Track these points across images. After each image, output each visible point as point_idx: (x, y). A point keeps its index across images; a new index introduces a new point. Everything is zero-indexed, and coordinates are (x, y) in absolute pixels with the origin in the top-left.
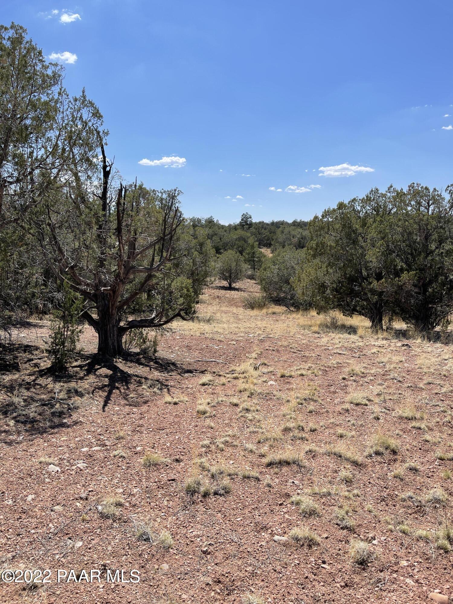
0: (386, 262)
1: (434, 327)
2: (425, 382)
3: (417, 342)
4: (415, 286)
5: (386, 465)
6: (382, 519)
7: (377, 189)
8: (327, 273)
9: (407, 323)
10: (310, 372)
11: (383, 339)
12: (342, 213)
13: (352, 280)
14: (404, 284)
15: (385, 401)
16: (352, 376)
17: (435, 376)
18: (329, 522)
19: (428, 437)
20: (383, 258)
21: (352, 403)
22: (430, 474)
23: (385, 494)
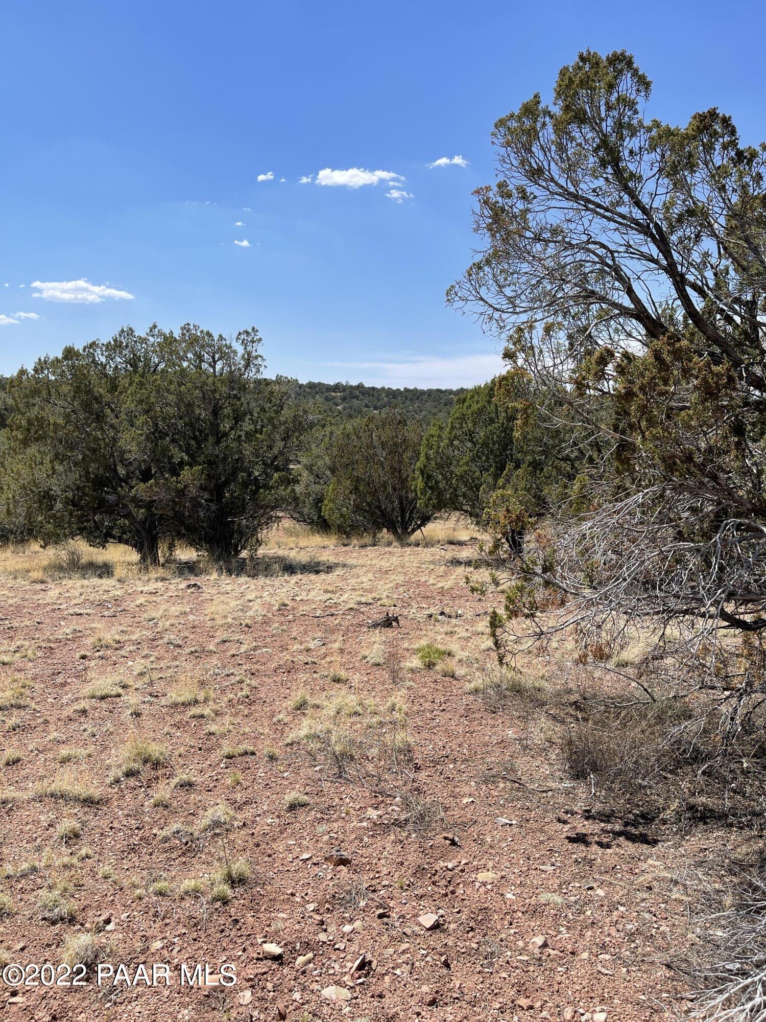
0: (154, 452)
1: (237, 552)
2: (217, 640)
3: (212, 578)
4: (202, 488)
5: (143, 789)
6: (126, 883)
7: (131, 329)
8: (53, 473)
9: (197, 550)
10: (18, 655)
11: (157, 580)
12: (73, 367)
13: (99, 483)
14: (185, 486)
15: (151, 684)
16: (98, 651)
17: (233, 629)
18: (29, 919)
19: (213, 728)
20: (148, 444)
21: (93, 697)
22: (212, 785)
23: (137, 839)
